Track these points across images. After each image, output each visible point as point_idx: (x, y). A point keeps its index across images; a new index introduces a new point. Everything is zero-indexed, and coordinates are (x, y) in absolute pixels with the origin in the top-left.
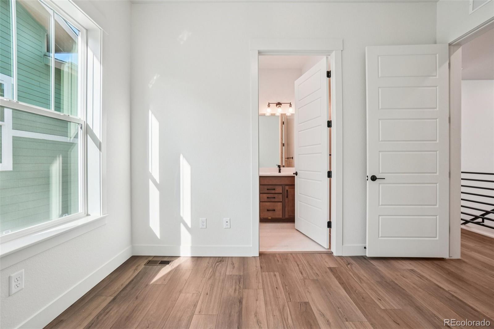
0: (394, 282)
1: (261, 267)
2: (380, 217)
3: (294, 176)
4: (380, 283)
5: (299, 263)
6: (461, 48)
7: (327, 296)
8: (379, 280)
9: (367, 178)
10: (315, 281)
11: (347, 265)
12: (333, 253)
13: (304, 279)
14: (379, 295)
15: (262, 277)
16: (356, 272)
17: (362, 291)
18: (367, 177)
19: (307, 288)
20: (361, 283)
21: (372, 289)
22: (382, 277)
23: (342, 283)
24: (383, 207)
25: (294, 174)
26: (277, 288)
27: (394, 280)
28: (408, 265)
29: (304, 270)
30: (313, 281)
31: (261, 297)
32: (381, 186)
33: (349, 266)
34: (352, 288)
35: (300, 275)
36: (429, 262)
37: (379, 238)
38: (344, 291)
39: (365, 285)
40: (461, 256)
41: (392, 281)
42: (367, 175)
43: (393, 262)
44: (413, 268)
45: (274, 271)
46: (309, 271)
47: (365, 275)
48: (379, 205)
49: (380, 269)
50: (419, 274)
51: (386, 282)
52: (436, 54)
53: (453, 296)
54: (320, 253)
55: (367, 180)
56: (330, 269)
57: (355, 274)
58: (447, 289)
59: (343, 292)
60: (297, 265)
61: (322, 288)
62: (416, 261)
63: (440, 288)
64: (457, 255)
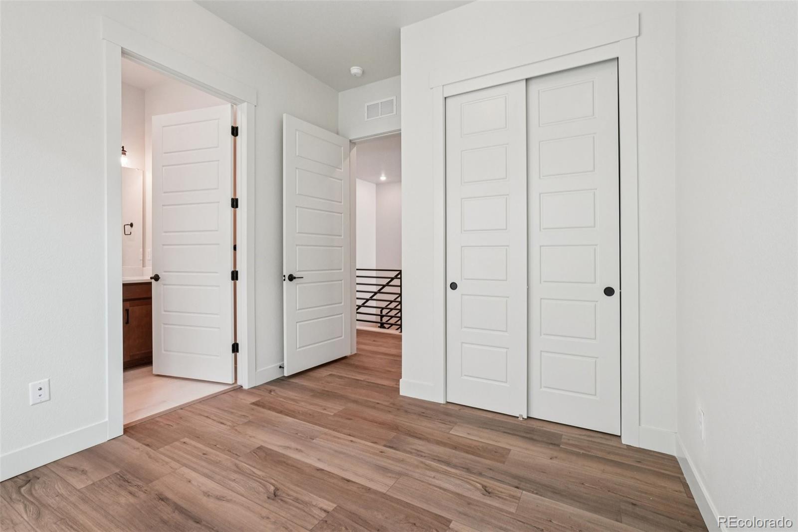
0: (325, 390)
1: (148, 445)
2: (298, 324)
3: (151, 283)
4: (313, 396)
5: (206, 415)
6: (355, 147)
7: (275, 430)
8: (312, 394)
9: (284, 278)
10: (249, 423)
11: (269, 393)
12: (242, 387)
13: (233, 427)
14: (321, 406)
15: (164, 454)
16: (285, 395)
17: (306, 410)
18: (284, 276)
19: (246, 434)
20: (297, 403)
21: (311, 404)
22: (312, 390)
23: (281, 412)
24: (301, 311)
25: (151, 278)
26: (204, 454)
27: (323, 389)
28: (324, 372)
29: (221, 419)
30: (246, 424)
31: (193, 475)
32: (297, 286)
33: (272, 393)
34: (294, 412)
35: (222, 425)
36: (338, 363)
37: (298, 350)
38: (288, 417)
39: (303, 404)
40: (357, 351)
41: (323, 390)
42: (284, 274)
43: (311, 374)
44: (330, 373)
45: (177, 440)
46: (231, 417)
47: (296, 395)
48: (296, 310)
49: (305, 384)
50: (339, 376)
51: (318, 393)
52: (341, 147)
53: (368, 382)
54: (224, 393)
55: (284, 280)
56: (253, 404)
57: (285, 398)
58: (362, 379)
59: (289, 420)
60: (205, 418)
61: (263, 426)
62: (328, 366)
63: (358, 380)
64: (355, 352)
